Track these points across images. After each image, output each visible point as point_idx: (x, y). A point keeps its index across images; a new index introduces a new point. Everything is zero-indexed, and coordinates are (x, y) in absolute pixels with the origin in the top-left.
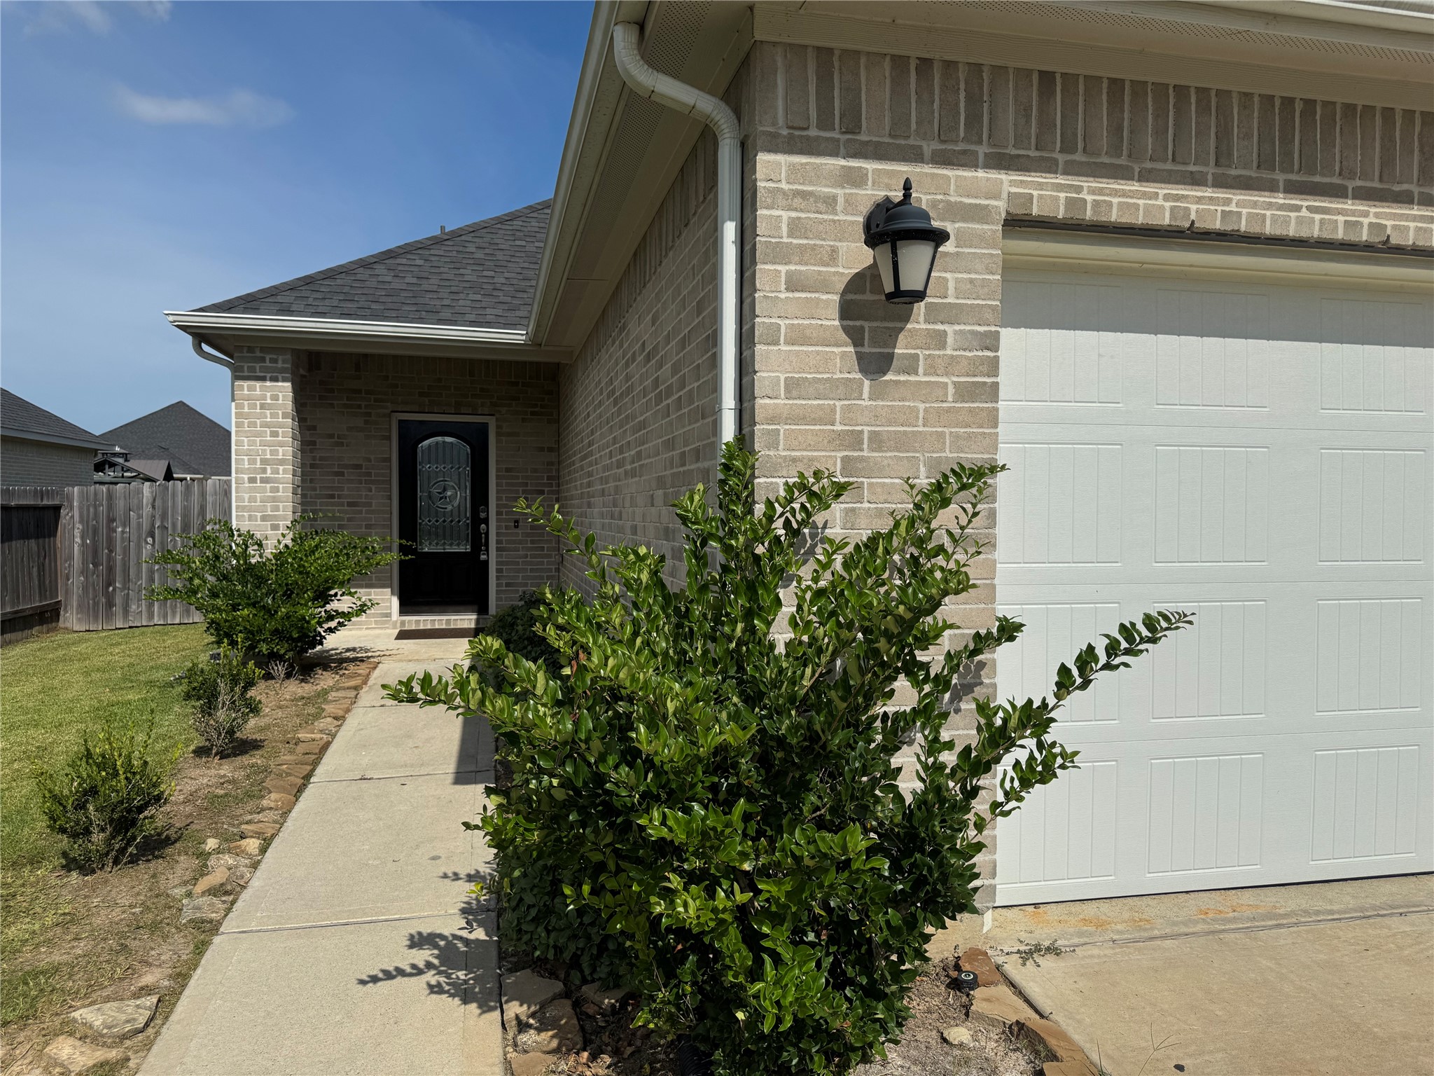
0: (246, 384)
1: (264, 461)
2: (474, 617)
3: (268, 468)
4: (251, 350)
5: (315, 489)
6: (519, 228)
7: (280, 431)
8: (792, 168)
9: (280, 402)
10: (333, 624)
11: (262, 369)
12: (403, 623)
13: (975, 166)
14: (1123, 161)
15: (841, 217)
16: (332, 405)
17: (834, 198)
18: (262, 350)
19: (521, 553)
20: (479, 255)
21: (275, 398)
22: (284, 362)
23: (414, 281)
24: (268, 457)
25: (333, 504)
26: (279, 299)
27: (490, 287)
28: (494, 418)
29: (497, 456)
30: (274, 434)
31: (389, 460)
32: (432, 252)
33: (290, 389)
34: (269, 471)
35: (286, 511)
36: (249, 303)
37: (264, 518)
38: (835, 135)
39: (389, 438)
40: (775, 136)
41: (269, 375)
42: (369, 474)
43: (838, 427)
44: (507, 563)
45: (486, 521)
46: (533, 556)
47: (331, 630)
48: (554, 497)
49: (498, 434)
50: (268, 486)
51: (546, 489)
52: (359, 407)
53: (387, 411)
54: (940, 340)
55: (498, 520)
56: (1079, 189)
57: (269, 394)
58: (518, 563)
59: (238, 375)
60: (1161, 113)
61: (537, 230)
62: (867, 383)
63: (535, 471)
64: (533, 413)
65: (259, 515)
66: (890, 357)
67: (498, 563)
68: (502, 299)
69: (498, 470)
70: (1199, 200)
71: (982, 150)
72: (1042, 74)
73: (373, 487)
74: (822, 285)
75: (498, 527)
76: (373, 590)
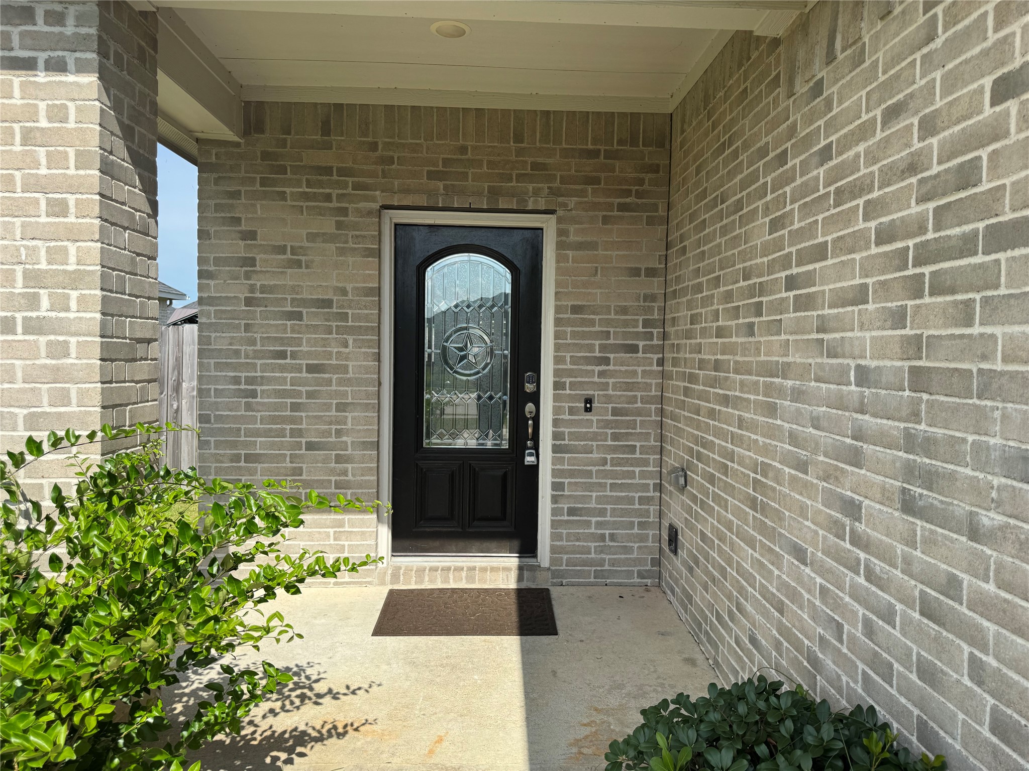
1: (33, 278)
2: (512, 561)
3: (44, 294)
5: (252, 342)
7: (71, 199)
9: (71, 125)
11: (35, 41)
16: (282, 196)
19: (595, 455)
21: (58, 114)
24: (43, 266)
25: (283, 368)
28: (553, 218)
29: (558, 284)
30: (57, 209)
34: (45, 303)
39: (377, 254)
41: (42, 56)
42: (344, 317)
44: (572, 474)
45: (535, 398)
46: (616, 462)
48: (656, 357)
49: (561, 246)
50: (43, 339)
51: (641, 344)
52: (328, 198)
53: (376, 206)
55: (556, 398)
57: (42, 106)
58: (589, 474)
63: (624, 310)
64: (623, 207)
67: (555, 473)
69: (558, 309)
73: (350, 340)
75: (557, 411)
76: (347, 517)
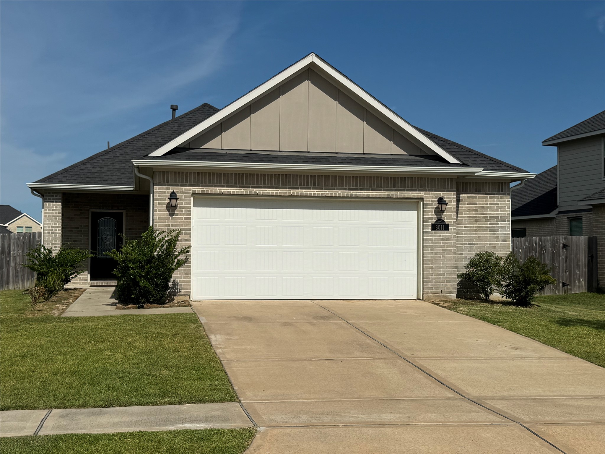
0: (47, 203)
1: (52, 227)
2: (116, 282)
3: (54, 229)
4: (49, 193)
6: (135, 145)
7: (58, 217)
8: (159, 188)
9: (58, 209)
10: (73, 276)
11: (53, 199)
12: (92, 283)
13: (187, 186)
14: (211, 184)
15: (166, 194)
17: (165, 192)
18: (53, 193)
20: (121, 157)
21: (56, 207)
22: (59, 196)
23: (99, 169)
24: (54, 225)
26: (58, 177)
27: (123, 170)
28: (125, 210)
29: (126, 224)
30: (56, 219)
31: (88, 226)
32: (105, 157)
33: (61, 205)
34: (54, 230)
35: (59, 242)
36: (49, 179)
37: (52, 244)
38: (165, 183)
39: (88, 218)
40: (156, 184)
41: (54, 201)
42: (81, 231)
43: (166, 224)
47: (73, 278)
49: (126, 216)
50: (54, 234)
52: (78, 207)
53: (88, 209)
54: (182, 211)
56: (204, 189)
57: (54, 206)
59: (45, 201)
60: (217, 177)
61: (141, 145)
62: (170, 217)
65: (51, 243)
66: (174, 213)
68: (127, 175)
69: (126, 229)
70: (224, 189)
71: (188, 184)
72: (197, 173)
73: (82, 235)
74: (164, 204)
